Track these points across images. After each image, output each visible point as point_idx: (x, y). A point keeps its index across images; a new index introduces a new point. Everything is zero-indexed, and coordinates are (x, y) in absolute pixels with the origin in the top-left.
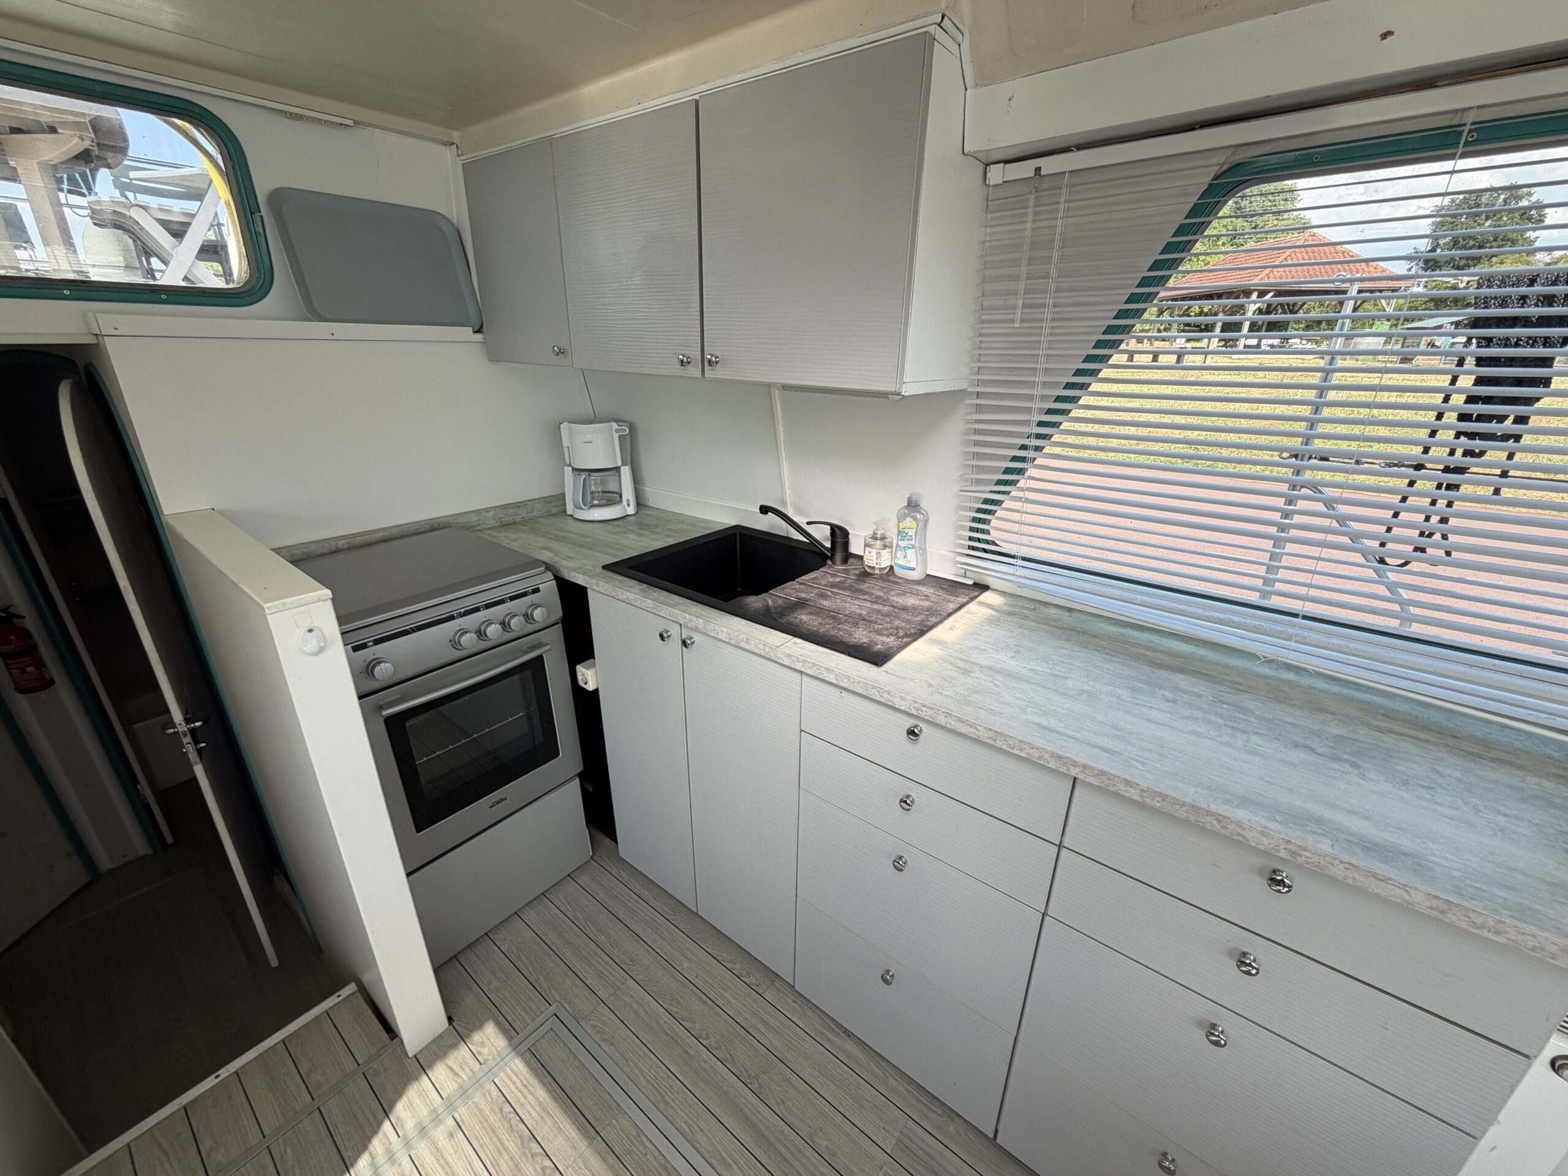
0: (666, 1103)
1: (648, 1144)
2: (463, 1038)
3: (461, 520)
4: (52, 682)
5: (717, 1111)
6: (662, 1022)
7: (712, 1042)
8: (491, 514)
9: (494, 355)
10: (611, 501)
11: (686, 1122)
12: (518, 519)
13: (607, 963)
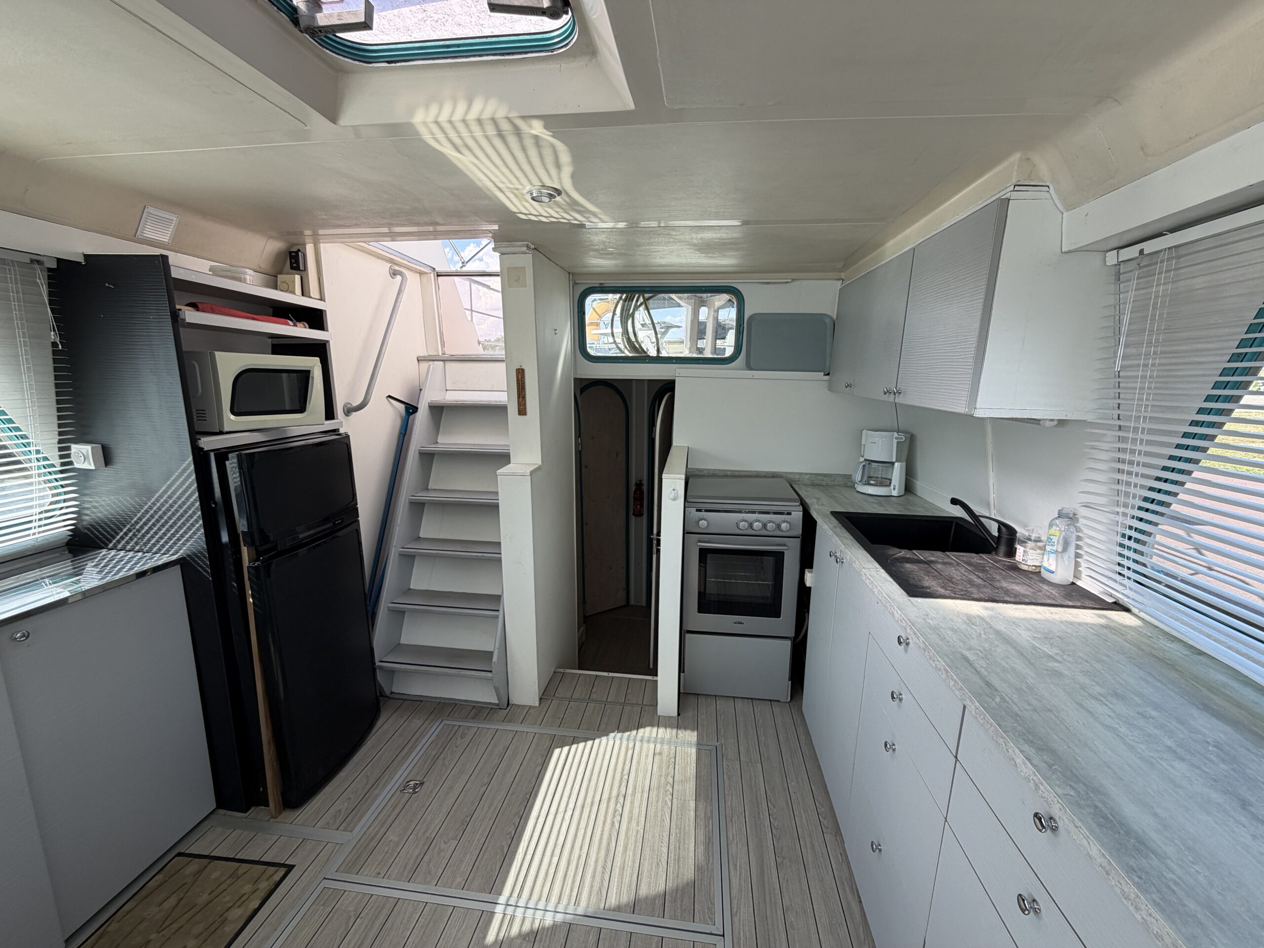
0: (731, 820)
1: (711, 824)
2: (678, 727)
3: (789, 476)
4: (642, 515)
5: (751, 847)
6: (759, 792)
7: (776, 824)
8: (808, 476)
9: (831, 388)
10: (882, 483)
11: (733, 835)
12: (824, 483)
13: (756, 749)
